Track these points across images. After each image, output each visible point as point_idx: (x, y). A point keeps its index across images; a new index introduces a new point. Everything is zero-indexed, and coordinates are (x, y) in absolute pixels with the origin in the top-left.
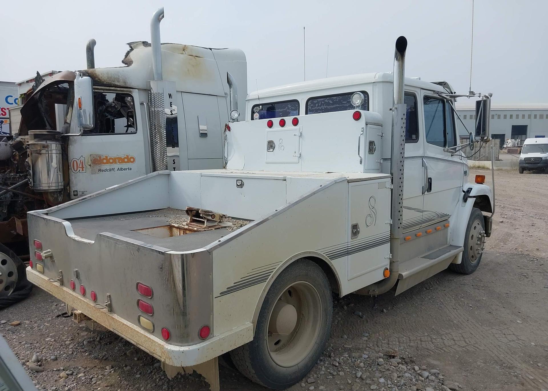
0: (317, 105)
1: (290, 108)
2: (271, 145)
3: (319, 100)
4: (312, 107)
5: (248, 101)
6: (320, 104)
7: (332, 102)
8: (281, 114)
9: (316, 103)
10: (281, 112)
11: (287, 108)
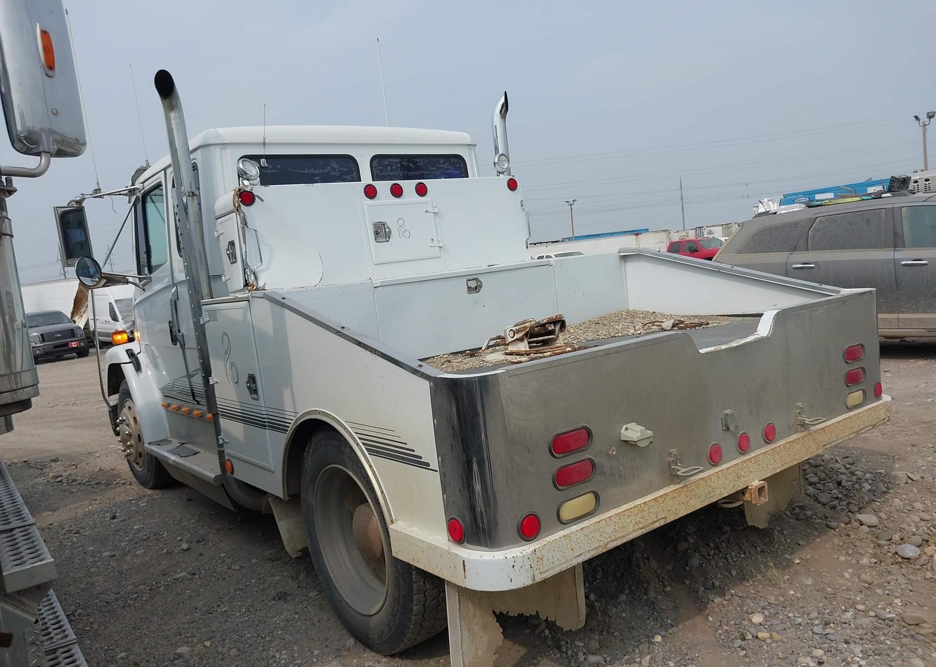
0: (389, 168)
1: (337, 170)
2: (381, 232)
3: (391, 160)
4: (381, 171)
5: (223, 146)
6: (394, 167)
7: (414, 166)
8: (319, 178)
9: (387, 165)
10: (317, 175)
11: (329, 168)
